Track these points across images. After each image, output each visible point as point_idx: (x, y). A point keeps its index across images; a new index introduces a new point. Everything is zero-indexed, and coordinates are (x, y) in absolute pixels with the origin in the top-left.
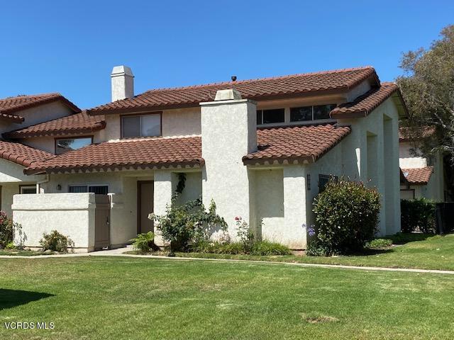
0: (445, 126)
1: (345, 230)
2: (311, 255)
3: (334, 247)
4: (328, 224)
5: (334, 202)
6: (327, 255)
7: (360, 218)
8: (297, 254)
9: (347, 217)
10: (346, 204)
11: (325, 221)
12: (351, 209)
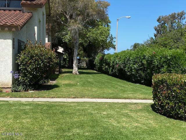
0: (62, 23)
1: (38, 74)
2: (16, 91)
3: (30, 85)
4: (28, 71)
5: (32, 57)
6: (25, 91)
7: (48, 67)
8: (4, 91)
9: (40, 67)
10: (40, 59)
11: (26, 69)
12: (43, 62)
